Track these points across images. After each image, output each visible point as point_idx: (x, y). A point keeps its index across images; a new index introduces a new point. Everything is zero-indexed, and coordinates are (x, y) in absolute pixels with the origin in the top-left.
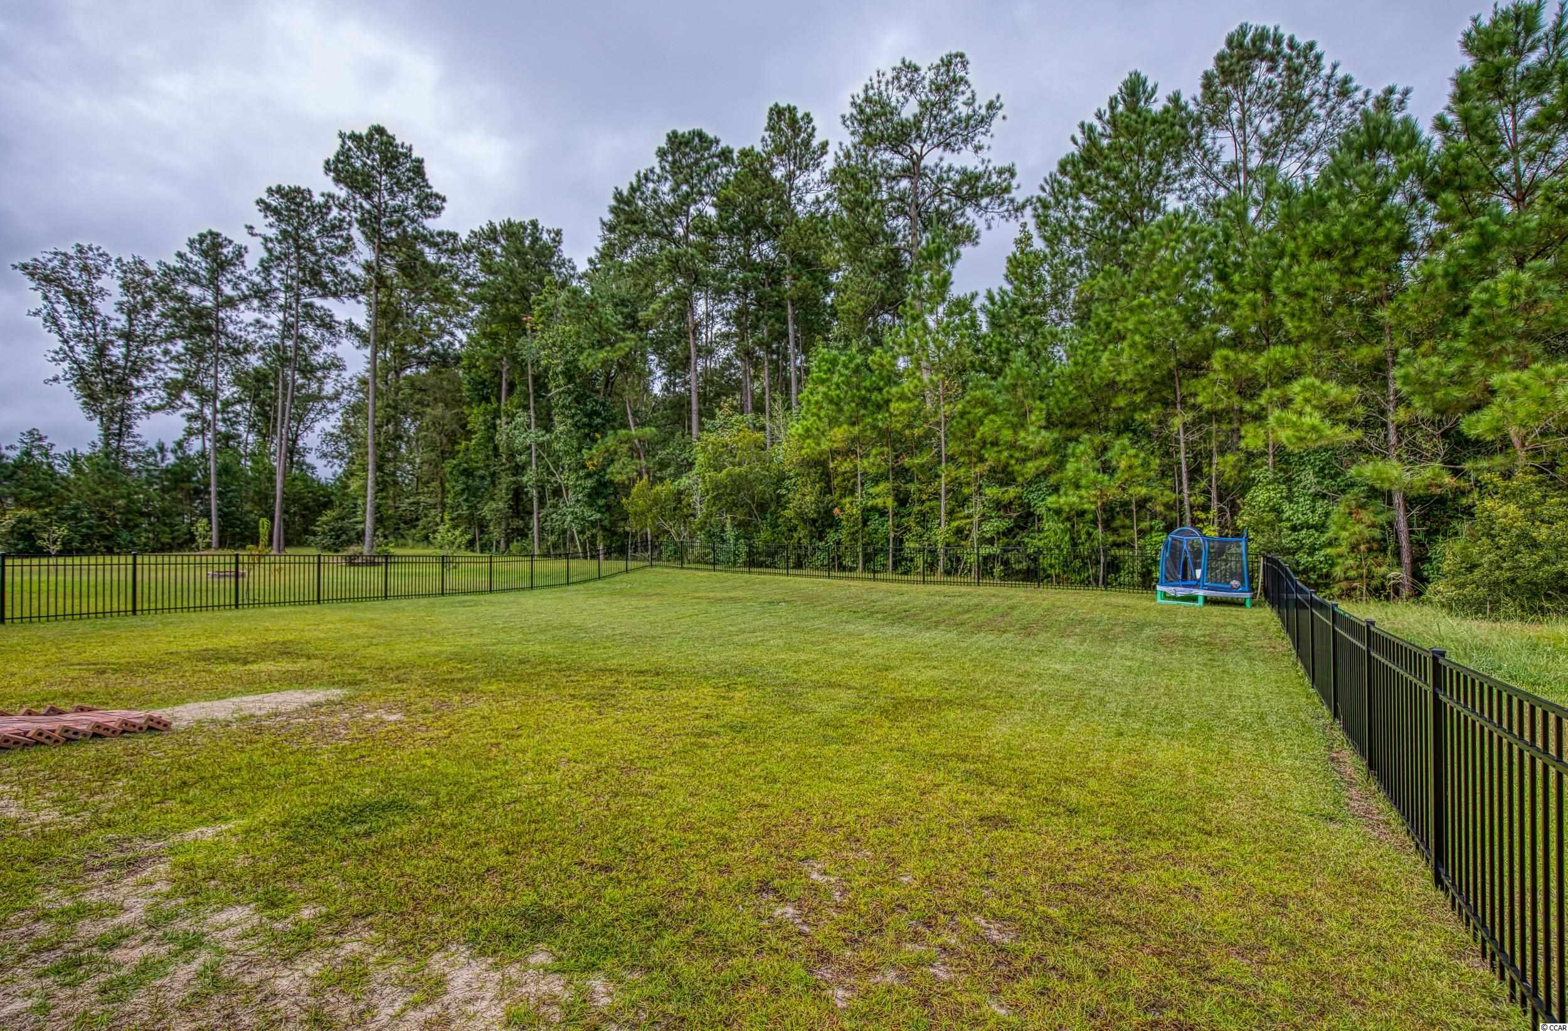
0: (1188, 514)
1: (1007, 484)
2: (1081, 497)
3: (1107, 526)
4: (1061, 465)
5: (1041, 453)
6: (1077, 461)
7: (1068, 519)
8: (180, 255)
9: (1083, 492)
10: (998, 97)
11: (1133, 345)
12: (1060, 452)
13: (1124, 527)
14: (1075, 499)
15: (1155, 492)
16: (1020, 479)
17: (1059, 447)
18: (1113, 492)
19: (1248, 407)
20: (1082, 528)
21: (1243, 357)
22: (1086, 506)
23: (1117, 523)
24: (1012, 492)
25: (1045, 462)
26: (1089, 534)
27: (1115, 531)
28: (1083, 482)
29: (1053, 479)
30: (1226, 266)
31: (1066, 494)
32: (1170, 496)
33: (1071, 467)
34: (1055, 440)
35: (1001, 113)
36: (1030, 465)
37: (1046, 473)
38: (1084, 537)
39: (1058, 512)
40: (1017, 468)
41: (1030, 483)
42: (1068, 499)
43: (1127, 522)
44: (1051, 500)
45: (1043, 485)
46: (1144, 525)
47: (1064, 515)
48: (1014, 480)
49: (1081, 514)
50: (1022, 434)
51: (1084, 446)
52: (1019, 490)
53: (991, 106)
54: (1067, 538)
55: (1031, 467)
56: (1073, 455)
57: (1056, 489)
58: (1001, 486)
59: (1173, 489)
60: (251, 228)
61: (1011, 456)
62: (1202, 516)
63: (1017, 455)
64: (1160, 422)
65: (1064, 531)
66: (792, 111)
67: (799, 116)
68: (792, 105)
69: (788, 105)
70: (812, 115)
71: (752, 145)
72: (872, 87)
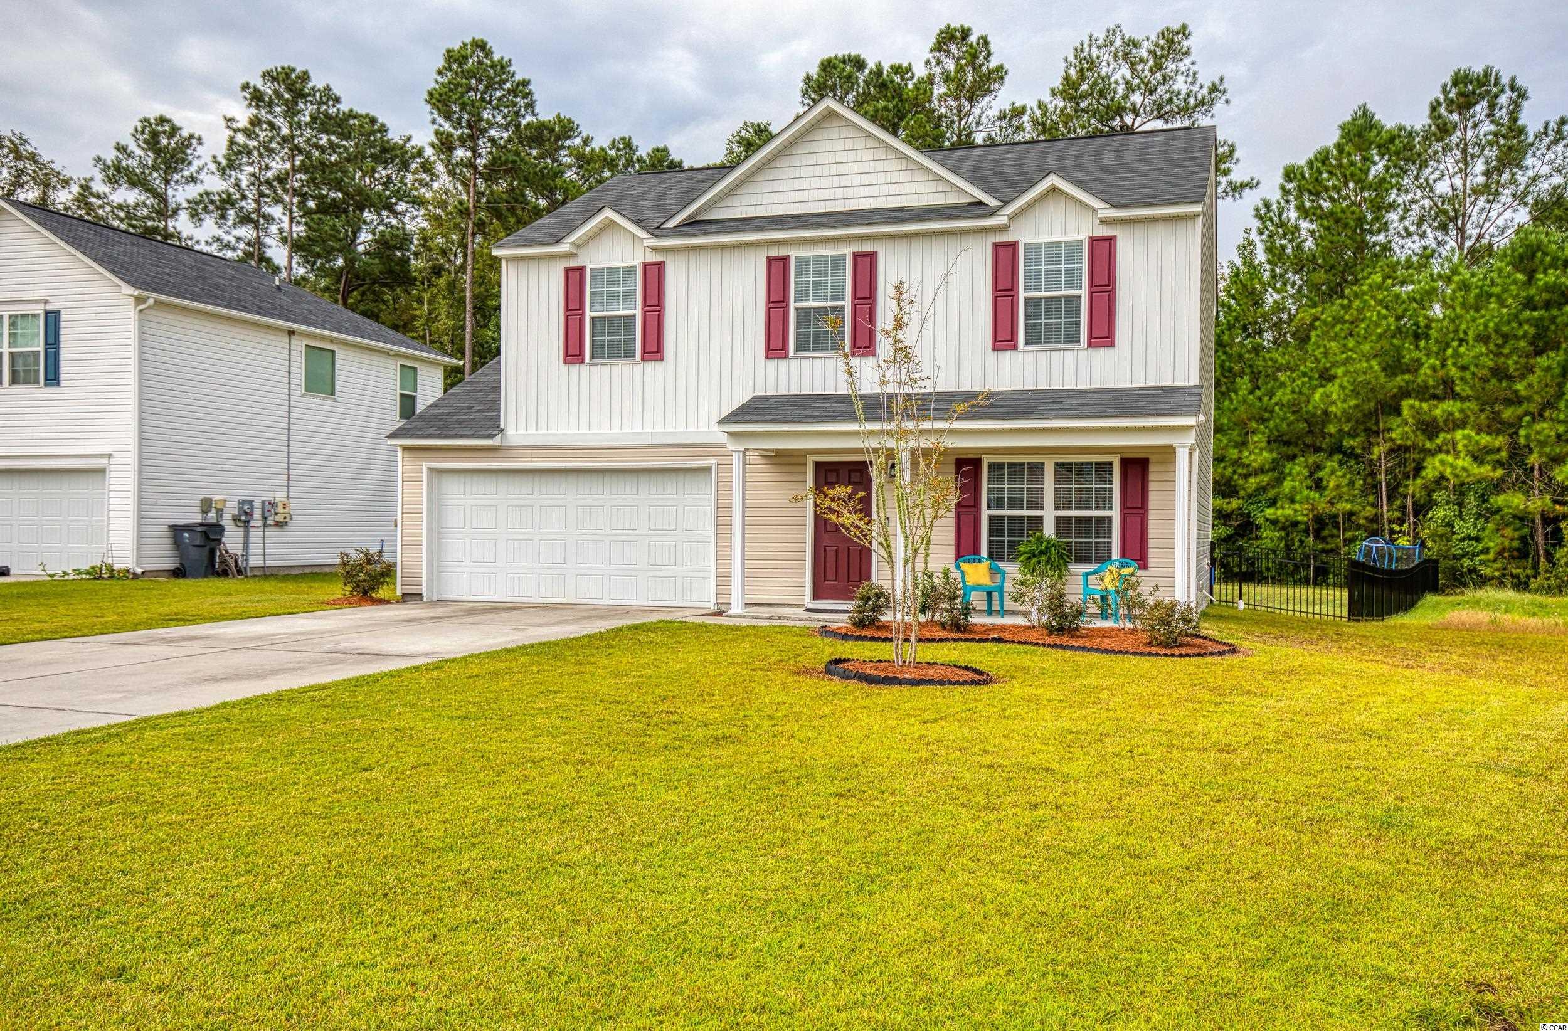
0: (1386, 527)
1: (1231, 497)
2: (1295, 511)
3: (1318, 536)
4: (1280, 481)
5: (1262, 471)
6: (1293, 480)
7: (1284, 528)
9: (1297, 506)
10: (1222, 80)
11: (1342, 387)
12: (1277, 469)
13: (1332, 536)
14: (1290, 512)
15: (1357, 508)
16: (1242, 493)
17: (1275, 465)
18: (1323, 507)
19: (1428, 445)
20: (1296, 537)
21: (1425, 406)
22: (1300, 518)
23: (1326, 533)
24: (1235, 503)
25: (1265, 479)
26: (1301, 542)
27: (1324, 540)
28: (1298, 498)
29: (1271, 493)
30: (1419, 327)
31: (1282, 508)
32: (1370, 511)
33: (1287, 485)
34: (1274, 461)
35: (1224, 98)
36: (1252, 480)
37: (1263, 489)
38: (1297, 544)
39: (1274, 522)
40: (1241, 482)
41: (1250, 496)
42: (1284, 512)
43: (1335, 531)
44: (1270, 512)
45: (1261, 498)
46: (1349, 535)
47: (1280, 525)
48: (1237, 492)
49: (1295, 524)
50: (1246, 453)
51: (1298, 468)
52: (1241, 501)
53: (1214, 89)
54: (1282, 545)
55: (1253, 483)
56: (1290, 474)
57: (1273, 503)
58: (1224, 497)
59: (1374, 505)
60: (231, 120)
61: (1235, 472)
62: (1397, 528)
63: (1240, 471)
64: (1363, 449)
65: (1280, 539)
66: (966, 33)
67: (973, 39)
68: (966, 26)
69: (962, 27)
70: (989, 39)
71: (910, 64)
72: (1082, 51)
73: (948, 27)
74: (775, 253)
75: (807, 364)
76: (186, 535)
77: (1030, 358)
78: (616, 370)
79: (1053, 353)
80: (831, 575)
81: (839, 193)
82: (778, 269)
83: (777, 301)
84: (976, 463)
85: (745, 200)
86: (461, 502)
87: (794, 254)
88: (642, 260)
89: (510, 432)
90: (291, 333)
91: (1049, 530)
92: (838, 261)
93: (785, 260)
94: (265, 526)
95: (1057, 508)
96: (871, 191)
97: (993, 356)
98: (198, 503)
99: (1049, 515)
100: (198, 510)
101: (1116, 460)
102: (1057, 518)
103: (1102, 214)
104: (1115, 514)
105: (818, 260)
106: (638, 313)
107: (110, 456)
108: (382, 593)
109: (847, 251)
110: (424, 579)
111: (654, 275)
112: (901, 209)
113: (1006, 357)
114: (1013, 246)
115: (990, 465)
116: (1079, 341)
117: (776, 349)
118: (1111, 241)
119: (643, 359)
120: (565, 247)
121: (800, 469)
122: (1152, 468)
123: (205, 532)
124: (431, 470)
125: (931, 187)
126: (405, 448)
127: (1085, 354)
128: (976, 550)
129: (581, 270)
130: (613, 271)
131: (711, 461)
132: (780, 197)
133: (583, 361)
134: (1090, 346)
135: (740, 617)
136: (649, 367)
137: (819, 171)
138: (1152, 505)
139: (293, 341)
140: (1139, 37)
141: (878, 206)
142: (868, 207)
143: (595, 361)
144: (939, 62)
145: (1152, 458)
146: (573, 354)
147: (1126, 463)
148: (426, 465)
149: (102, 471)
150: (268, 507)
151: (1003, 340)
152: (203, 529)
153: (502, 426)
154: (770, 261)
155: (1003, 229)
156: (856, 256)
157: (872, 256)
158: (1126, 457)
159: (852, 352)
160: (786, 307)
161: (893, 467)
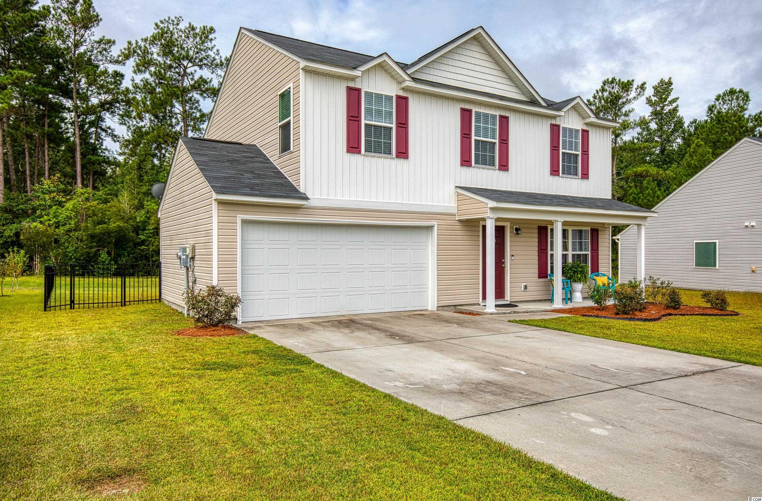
74: (467, 107)
75: (480, 172)
77: (563, 180)
78: (379, 160)
79: (570, 179)
82: (466, 114)
83: (467, 133)
84: (545, 228)
87: (475, 109)
88: (395, 94)
91: (570, 260)
92: (494, 117)
93: (470, 111)
95: (573, 250)
97: (552, 178)
99: (571, 253)
101: (589, 229)
102: (573, 255)
104: (589, 253)
105: (486, 116)
106: (394, 126)
109: (495, 113)
111: (403, 104)
113: (556, 178)
114: (557, 126)
115: (551, 230)
116: (578, 175)
117: (465, 162)
118: (588, 132)
119: (397, 157)
120: (358, 73)
121: (476, 229)
122: (600, 233)
126: (220, 203)
127: (580, 181)
128: (546, 271)
129: (359, 91)
130: (379, 97)
131: (434, 223)
133: (359, 152)
134: (582, 178)
136: (401, 161)
138: (600, 249)
141: (492, 93)
143: (368, 154)
145: (600, 229)
146: (353, 147)
147: (592, 230)
148: (240, 217)
151: (554, 172)
153: (302, 191)
154: (463, 111)
156: (501, 117)
157: (507, 118)
158: (593, 227)
159: (499, 167)
160: (470, 138)
161: (517, 230)
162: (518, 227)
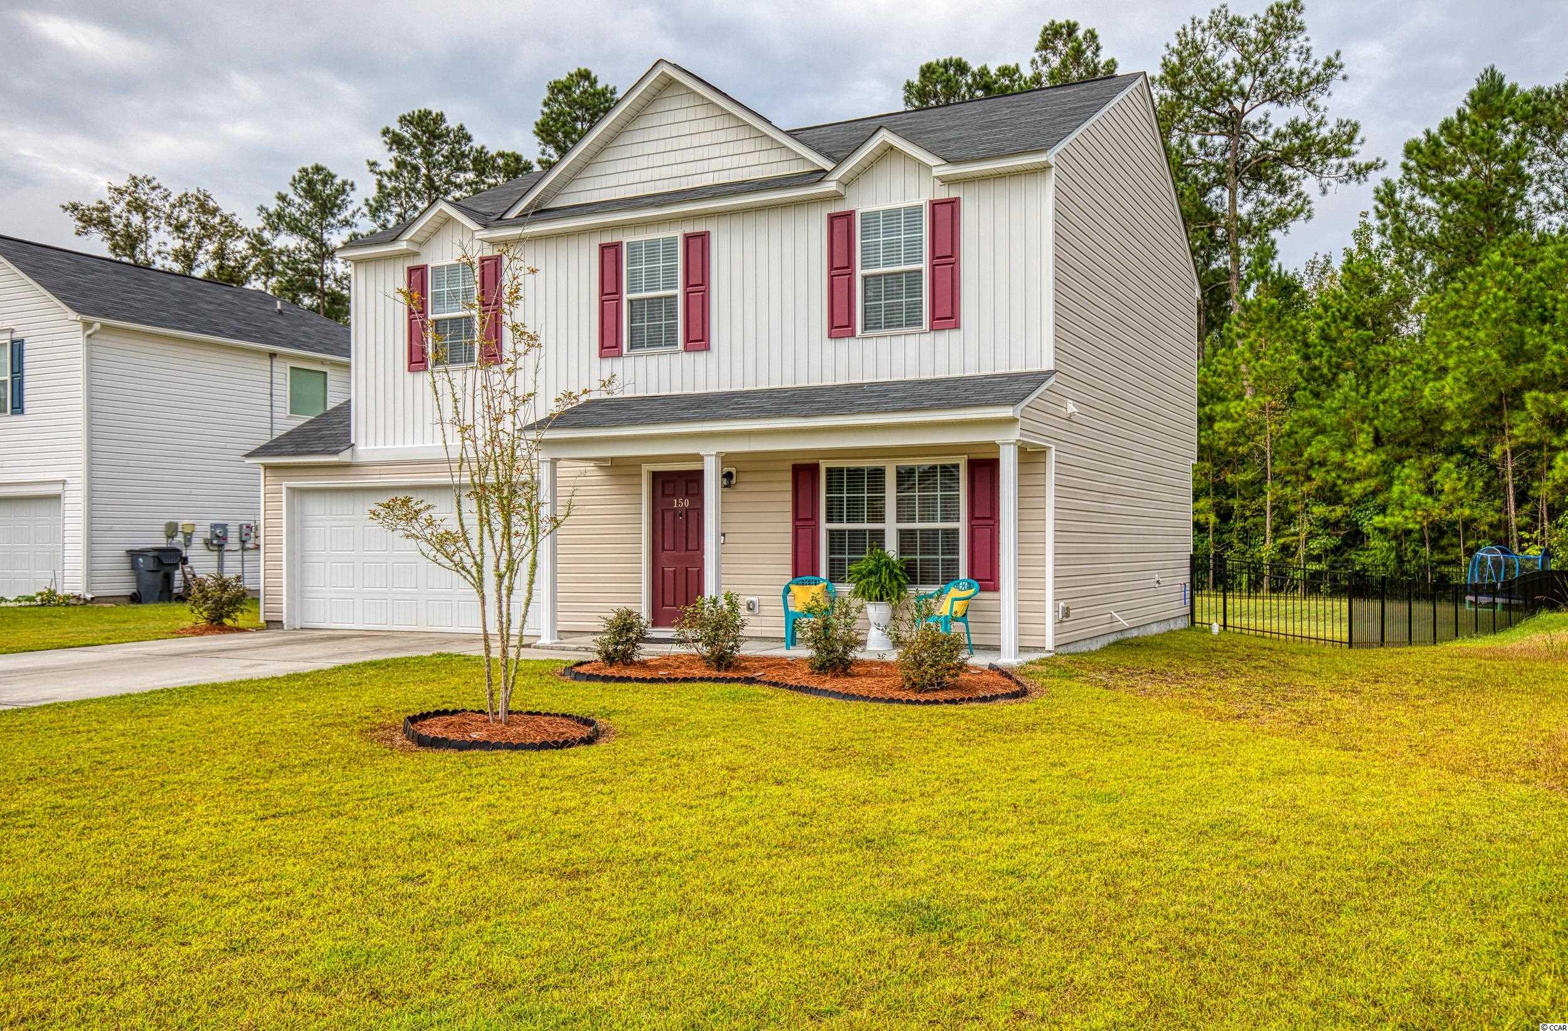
0: (1515, 534)
1: (1335, 503)
2: (1406, 518)
3: (1435, 546)
4: (1389, 484)
5: (1367, 475)
6: (1403, 484)
7: (1396, 537)
8: (282, 198)
9: (1407, 513)
10: (1338, 54)
11: (1456, 379)
12: (1387, 472)
13: (1453, 545)
14: (1400, 519)
15: (1477, 513)
16: (1347, 500)
17: (1386, 468)
18: (1437, 512)
19: (1555, 442)
20: (1409, 547)
21: (1551, 398)
22: (1411, 526)
23: (1444, 542)
24: (1339, 511)
25: (1372, 483)
26: (1415, 552)
27: (1443, 549)
28: (1407, 504)
29: (1380, 499)
30: (1546, 310)
31: (1392, 515)
32: (1493, 517)
33: (1396, 489)
34: (1384, 462)
35: (1341, 73)
36: (1357, 485)
37: (1375, 493)
38: (1410, 554)
39: (1383, 531)
40: (1346, 487)
41: (1358, 503)
42: (1394, 519)
43: (1455, 540)
44: (1378, 520)
45: (1370, 505)
46: (1471, 543)
47: (1391, 535)
48: (1342, 499)
49: (1408, 533)
50: (1350, 456)
51: (1409, 471)
52: (1347, 508)
53: (1329, 64)
54: (1393, 556)
55: (1358, 489)
56: (1399, 477)
57: (1382, 510)
58: (1329, 504)
59: (1499, 511)
60: (374, 164)
61: (1339, 477)
62: (1527, 536)
63: (1344, 475)
64: (1486, 447)
65: (1390, 549)
66: (1072, 28)
67: (1080, 34)
68: (1072, 22)
69: (1068, 22)
70: (1097, 32)
71: (1017, 65)
72: (1185, 35)
73: (1053, 23)
74: (607, 239)
75: (641, 361)
76: (141, 560)
77: (870, 344)
78: (458, 375)
79: (893, 339)
80: (669, 598)
81: (681, 170)
82: (610, 255)
83: (609, 291)
84: (814, 469)
85: (590, 184)
86: (319, 524)
87: (626, 238)
88: (480, 255)
89: (361, 447)
90: (273, 355)
91: (891, 547)
92: (670, 243)
93: (617, 246)
94: (244, 549)
95: (899, 520)
96: (715, 164)
97: (830, 344)
98: (163, 528)
99: (891, 527)
100: (163, 534)
101: (962, 462)
102: (902, 532)
103: (936, 172)
104: (962, 525)
105: (652, 245)
106: (476, 313)
107: (64, 482)
108: (242, 620)
109: (677, 233)
110: (284, 606)
111: (491, 270)
112: (743, 183)
113: (843, 344)
114: (849, 216)
115: (829, 471)
116: (921, 324)
117: (609, 346)
118: (954, 203)
119: (481, 364)
120: (402, 245)
121: (636, 480)
123: (158, 557)
124: (292, 490)
125: (775, 156)
126: (267, 467)
127: (928, 338)
128: (815, 572)
129: (423, 269)
130: (452, 269)
132: (623, 179)
133: (426, 369)
134: (932, 329)
135: (548, 648)
136: (488, 372)
137: (661, 146)
139: (275, 364)
140: (1246, 15)
142: (710, 183)
143: (437, 368)
144: (1045, 61)
146: (417, 361)
147: (975, 465)
148: (285, 484)
149: (57, 497)
150: (245, 530)
151: (841, 327)
152: (156, 553)
153: (353, 441)
154: (603, 248)
155: (838, 197)
156: (688, 238)
157: (704, 237)
158: (973, 457)
159: (685, 347)
160: (619, 301)
161: (728, 476)
162: (733, 470)
